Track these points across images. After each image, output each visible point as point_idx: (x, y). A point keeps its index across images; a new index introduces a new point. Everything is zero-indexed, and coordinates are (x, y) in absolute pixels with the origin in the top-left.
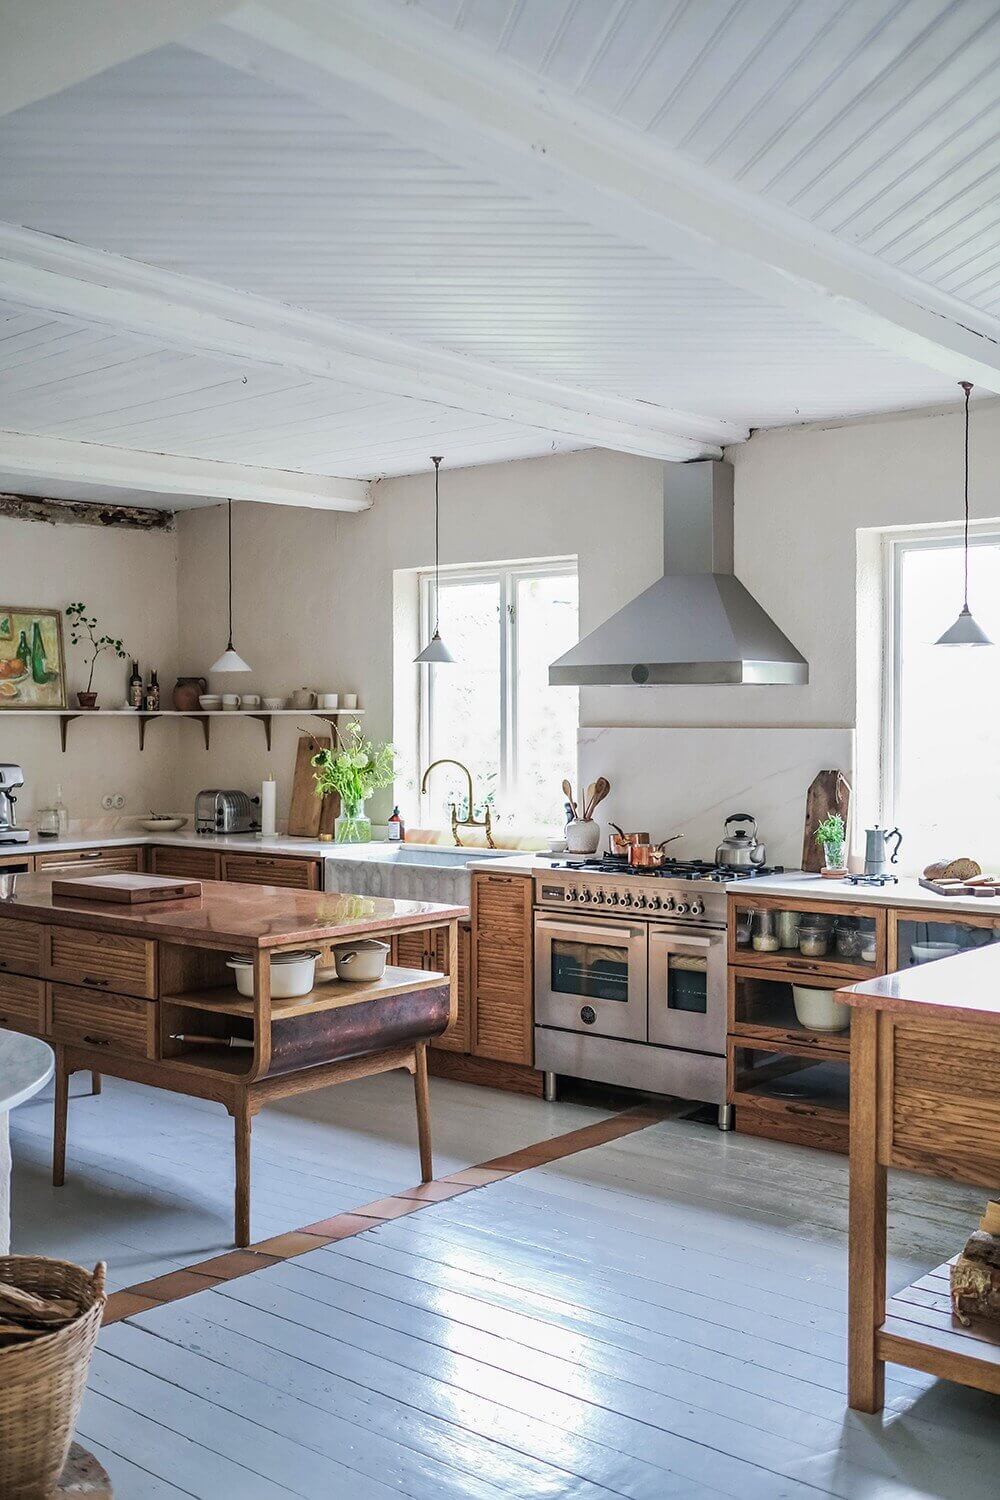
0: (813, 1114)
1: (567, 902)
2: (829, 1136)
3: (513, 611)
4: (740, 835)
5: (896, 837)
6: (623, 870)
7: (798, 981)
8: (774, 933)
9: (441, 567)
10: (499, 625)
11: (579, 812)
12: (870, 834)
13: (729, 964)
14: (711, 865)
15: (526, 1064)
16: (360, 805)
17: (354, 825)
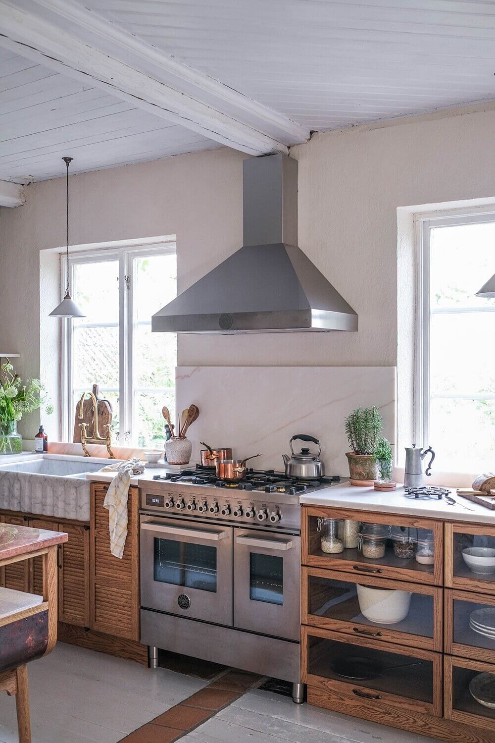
0: (377, 697)
1: (166, 509)
2: (390, 714)
3: (128, 280)
4: (305, 452)
5: (429, 454)
6: (212, 481)
7: (363, 582)
8: (338, 538)
9: (72, 248)
10: (119, 291)
11: (175, 432)
12: (408, 451)
13: (302, 565)
14: (282, 476)
15: (134, 639)
16: (14, 426)
17: (9, 441)
